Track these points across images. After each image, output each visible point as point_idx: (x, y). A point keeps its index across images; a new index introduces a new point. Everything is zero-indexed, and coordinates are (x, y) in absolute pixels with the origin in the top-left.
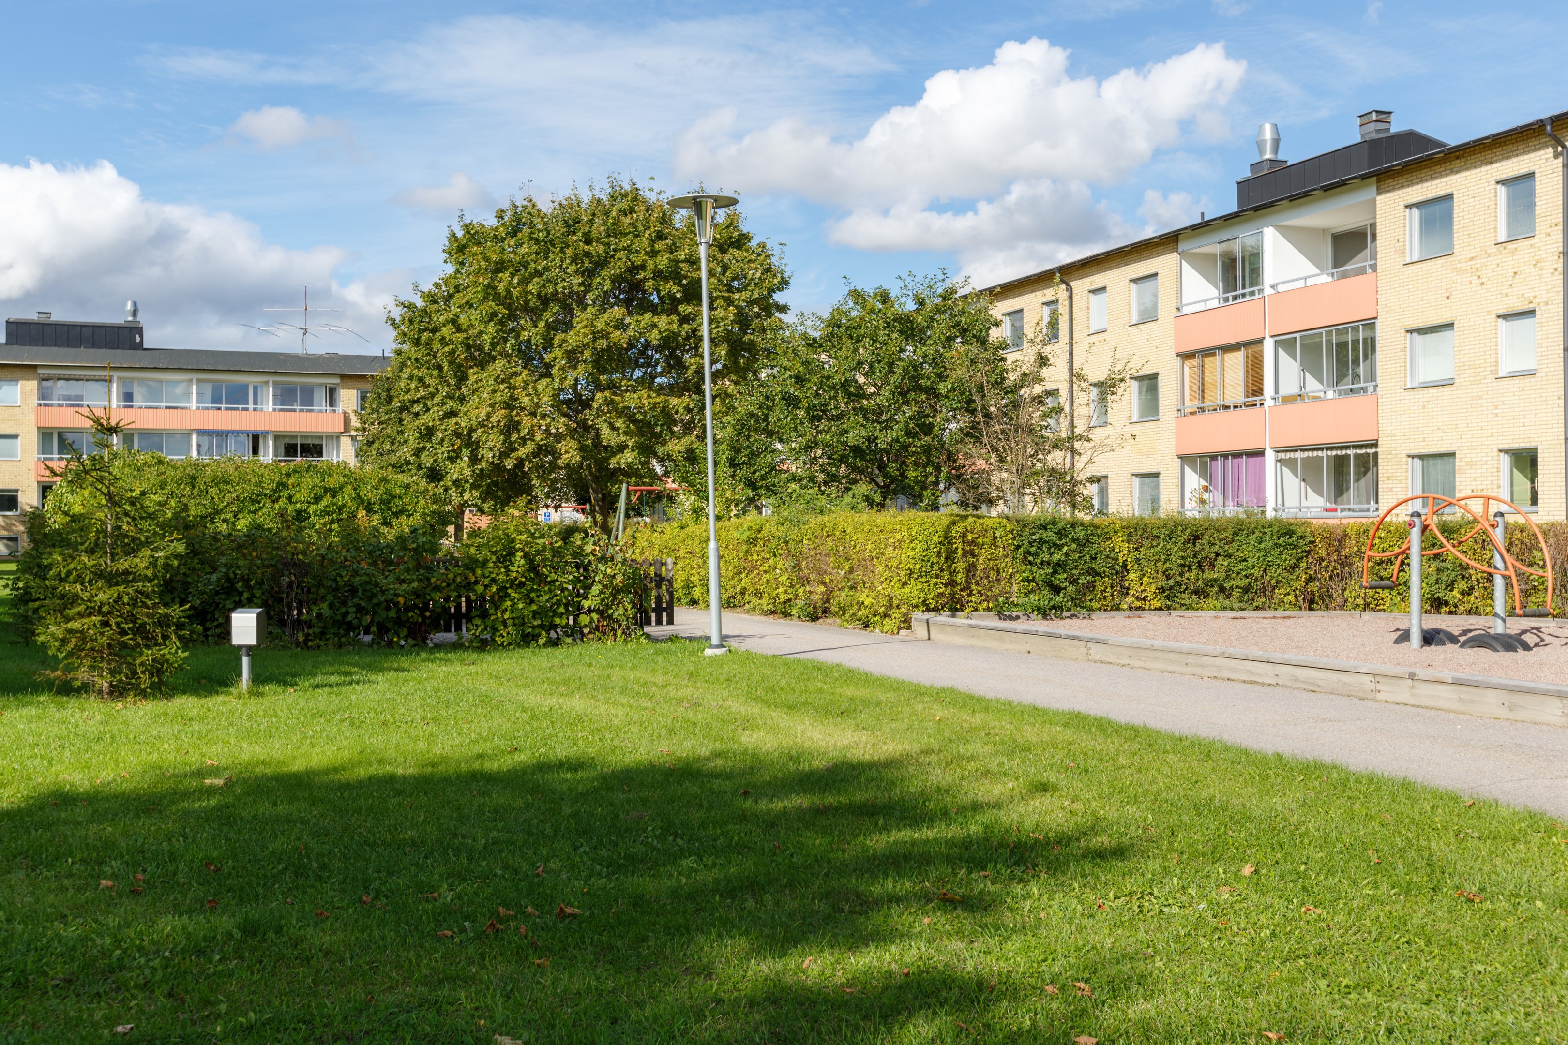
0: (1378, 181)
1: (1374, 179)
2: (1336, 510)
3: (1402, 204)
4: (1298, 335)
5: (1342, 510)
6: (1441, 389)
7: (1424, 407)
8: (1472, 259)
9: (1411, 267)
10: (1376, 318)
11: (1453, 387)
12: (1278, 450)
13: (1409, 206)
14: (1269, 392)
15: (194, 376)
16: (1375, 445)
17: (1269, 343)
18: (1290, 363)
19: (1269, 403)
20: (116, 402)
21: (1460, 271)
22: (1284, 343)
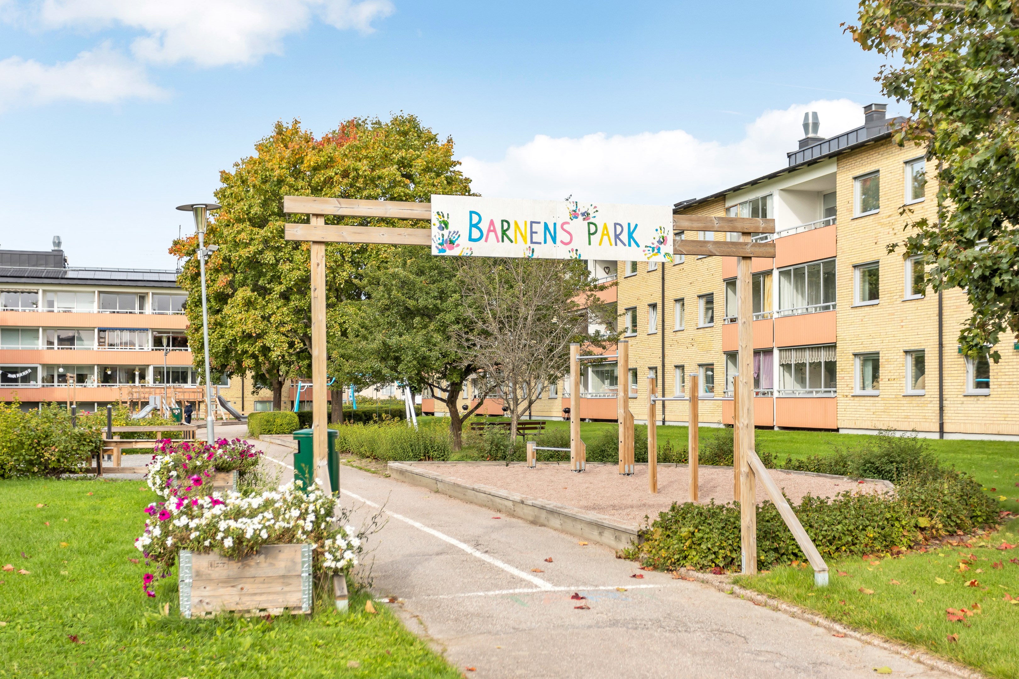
0: (838, 160)
1: (836, 158)
2: (812, 392)
3: (851, 177)
4: (791, 268)
5: (817, 392)
6: (872, 308)
7: (862, 321)
8: (890, 216)
9: (856, 221)
10: (835, 257)
11: (878, 307)
12: (781, 349)
13: (855, 178)
14: (776, 308)
15: (96, 290)
16: (835, 347)
17: (776, 273)
18: (788, 287)
19: (776, 316)
20: (42, 308)
21: (883, 225)
22: (785, 273)
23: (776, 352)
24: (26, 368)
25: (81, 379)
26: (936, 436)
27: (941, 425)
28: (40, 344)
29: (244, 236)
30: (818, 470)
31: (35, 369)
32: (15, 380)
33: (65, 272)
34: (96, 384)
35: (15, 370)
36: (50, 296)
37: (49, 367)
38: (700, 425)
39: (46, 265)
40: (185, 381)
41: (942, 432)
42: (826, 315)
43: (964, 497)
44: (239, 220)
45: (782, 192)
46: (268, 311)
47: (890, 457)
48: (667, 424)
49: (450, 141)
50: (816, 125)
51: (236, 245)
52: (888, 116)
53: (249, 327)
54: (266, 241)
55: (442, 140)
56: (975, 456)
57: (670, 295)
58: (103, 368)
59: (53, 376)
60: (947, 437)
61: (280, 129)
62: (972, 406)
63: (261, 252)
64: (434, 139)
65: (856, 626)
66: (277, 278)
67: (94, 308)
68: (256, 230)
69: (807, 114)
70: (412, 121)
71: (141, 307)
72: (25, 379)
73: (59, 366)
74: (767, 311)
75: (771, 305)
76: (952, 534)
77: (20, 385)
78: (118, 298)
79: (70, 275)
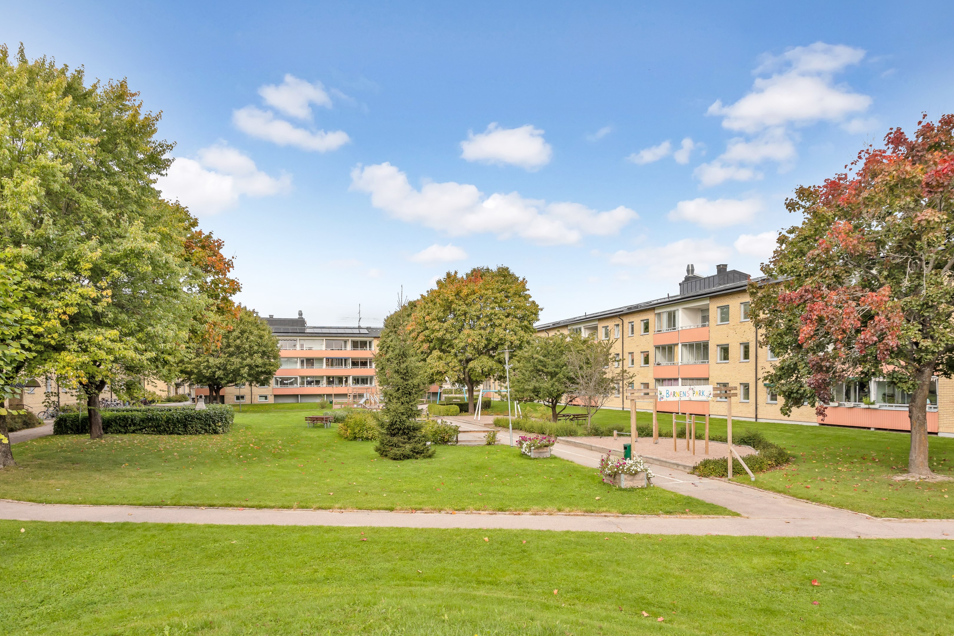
0: (710, 298)
1: (708, 298)
3: (715, 308)
4: (688, 343)
6: (725, 364)
7: (721, 369)
8: (734, 326)
9: (718, 326)
10: (708, 341)
11: (728, 364)
12: (683, 379)
13: (717, 309)
14: (680, 360)
15: (324, 338)
16: (708, 379)
17: (680, 345)
18: (686, 352)
19: (680, 364)
20: (298, 347)
21: (730, 329)
22: (684, 345)
23: (680, 380)
24: (292, 378)
25: (318, 382)
26: (754, 420)
27: (756, 416)
28: (299, 366)
29: (437, 327)
30: (721, 441)
31: (296, 378)
32: (287, 384)
33: (305, 329)
34: (325, 385)
35: (287, 379)
36: (302, 342)
37: (302, 378)
38: (637, 410)
39: (297, 326)
40: (367, 383)
41: (756, 418)
42: (704, 365)
43: (780, 454)
44: (434, 320)
45: (684, 310)
46: (448, 361)
47: (750, 438)
48: (625, 409)
49: (524, 279)
50: (693, 270)
51: (433, 331)
52: (728, 270)
53: (441, 369)
54: (446, 330)
55: (521, 279)
56: (774, 432)
57: (626, 350)
58: (328, 378)
59: (304, 382)
60: (759, 420)
61: (449, 275)
62: (769, 407)
63: (445, 334)
64: (517, 279)
65: (766, 489)
66: (451, 346)
67: (324, 348)
68: (442, 324)
69: (688, 266)
70: (507, 269)
71: (345, 347)
72: (291, 383)
73: (307, 377)
74: (675, 362)
75: (678, 359)
76: (777, 466)
77: (290, 387)
78: (334, 342)
79: (308, 331)
